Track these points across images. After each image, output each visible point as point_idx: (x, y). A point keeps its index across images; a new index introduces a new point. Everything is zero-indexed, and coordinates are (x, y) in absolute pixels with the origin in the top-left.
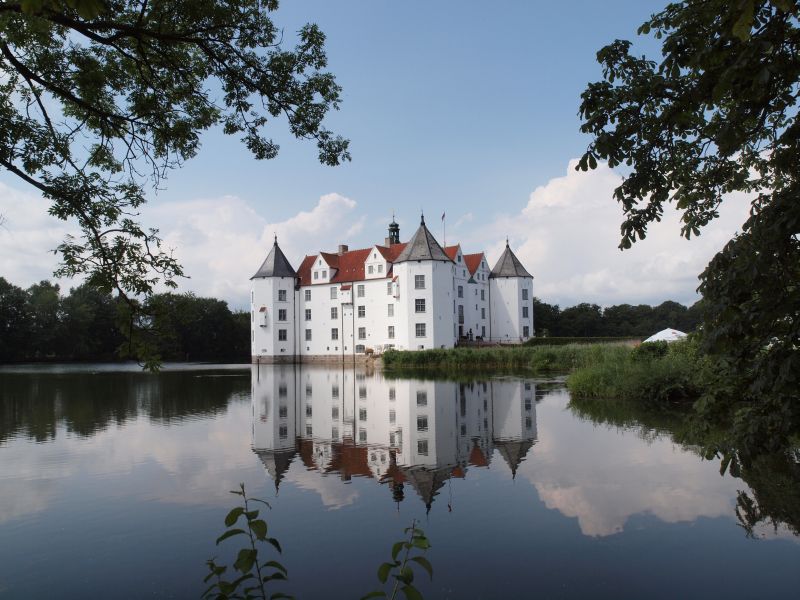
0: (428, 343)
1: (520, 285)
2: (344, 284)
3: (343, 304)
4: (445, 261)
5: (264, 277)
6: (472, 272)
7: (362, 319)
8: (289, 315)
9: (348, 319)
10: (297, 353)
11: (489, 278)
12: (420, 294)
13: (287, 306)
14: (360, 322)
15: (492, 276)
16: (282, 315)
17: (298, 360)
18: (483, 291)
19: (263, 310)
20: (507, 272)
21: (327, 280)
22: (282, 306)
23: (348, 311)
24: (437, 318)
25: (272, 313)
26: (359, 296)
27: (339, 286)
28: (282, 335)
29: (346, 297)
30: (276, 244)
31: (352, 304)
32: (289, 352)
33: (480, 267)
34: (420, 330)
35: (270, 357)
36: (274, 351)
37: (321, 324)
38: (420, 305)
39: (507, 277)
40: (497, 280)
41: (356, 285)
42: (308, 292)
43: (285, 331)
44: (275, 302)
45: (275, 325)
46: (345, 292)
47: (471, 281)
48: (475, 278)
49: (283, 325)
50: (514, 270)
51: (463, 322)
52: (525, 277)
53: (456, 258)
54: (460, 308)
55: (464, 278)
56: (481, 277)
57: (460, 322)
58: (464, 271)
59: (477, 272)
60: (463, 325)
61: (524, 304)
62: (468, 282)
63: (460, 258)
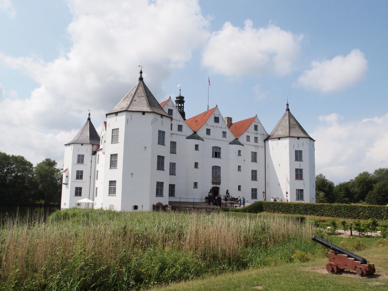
0: (116, 203)
1: (291, 146)
4: (144, 113)
6: (237, 134)
8: (86, 176)
11: (265, 141)
12: (114, 149)
13: (84, 168)
15: (268, 138)
16: (79, 175)
18: (255, 153)
19: (66, 170)
20: (280, 133)
22: (80, 167)
24: (128, 174)
25: (72, 174)
28: (78, 192)
30: (89, 119)
32: (84, 206)
33: (252, 128)
34: (112, 188)
36: (70, 204)
38: (113, 161)
39: (279, 139)
40: (270, 141)
42: (98, 156)
43: (81, 189)
44: (73, 164)
45: (73, 183)
47: (236, 142)
48: (242, 139)
49: (79, 184)
50: (288, 131)
51: (219, 183)
52: (298, 138)
53: (212, 119)
54: (216, 170)
55: (224, 139)
56: (252, 139)
57: (213, 183)
58: (224, 133)
59: (246, 134)
60: (220, 186)
61: (297, 165)
62: (231, 143)
63: (217, 120)
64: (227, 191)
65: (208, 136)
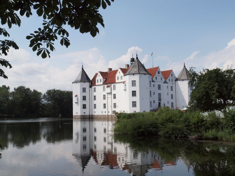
0: (137, 110)
1: (189, 83)
2: (108, 85)
3: (107, 93)
4: (145, 74)
5: (77, 82)
6: (166, 78)
7: (115, 100)
8: (87, 98)
9: (109, 99)
10: (91, 114)
11: (175, 81)
12: (134, 89)
13: (86, 94)
14: (114, 101)
15: (177, 80)
16: (84, 98)
17: (91, 117)
18: (172, 87)
19: (76, 96)
20: (183, 78)
21: (102, 83)
22: (84, 94)
23: (109, 96)
24: (141, 99)
25: (80, 98)
26: (114, 90)
27: (106, 86)
28: (84, 107)
29: (108, 90)
30: (83, 68)
31: (111, 93)
32: (87, 114)
33: (171, 75)
34: (134, 104)
35: (79, 115)
36: (81, 113)
37: (100, 102)
38: (134, 93)
39: (183, 80)
40: (179, 81)
41: (112, 85)
42: (95, 88)
43: (85, 105)
44: (81, 93)
45: (81, 102)
46: (108, 88)
47: (165, 82)
48: (168, 81)
49: (84, 102)
50: (186, 77)
51: (161, 101)
53: (157, 73)
54: (160, 94)
55: (161, 81)
56: (171, 80)
57: (159, 101)
58: (161, 78)
59: (169, 78)
62: (164, 83)
63: (159, 73)
64: (164, 104)
65: (156, 80)
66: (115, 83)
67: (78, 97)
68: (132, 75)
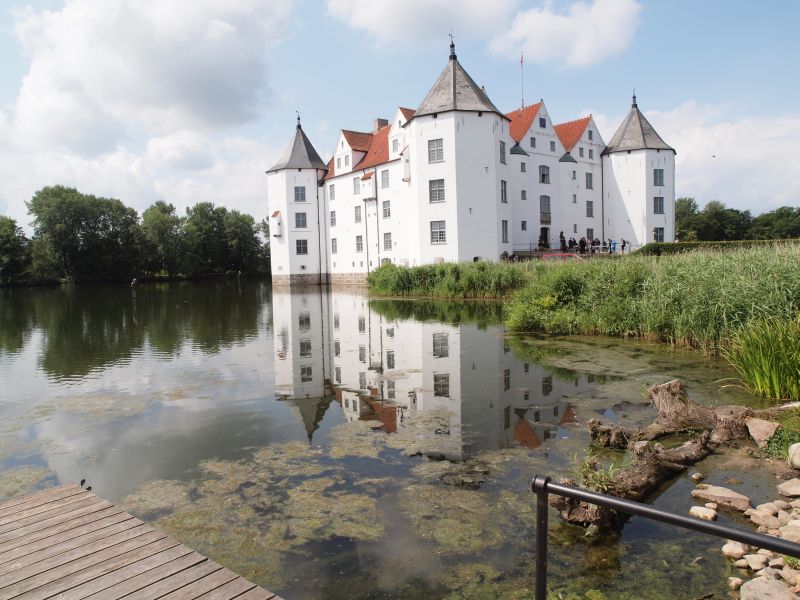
0: (449, 253)
1: (649, 162)
2: (367, 172)
3: (365, 200)
4: (480, 113)
5: (276, 171)
6: (568, 146)
7: (387, 220)
8: (311, 220)
9: (372, 220)
10: (324, 271)
11: (602, 155)
12: (436, 171)
13: (308, 208)
14: (386, 226)
15: (606, 152)
16: (301, 220)
17: (324, 281)
18: (589, 176)
19: (276, 214)
20: (629, 143)
21: (350, 168)
22: (301, 208)
23: (371, 208)
24: (466, 210)
25: (288, 220)
26: (383, 187)
27: (361, 175)
28: (302, 247)
29: (367, 190)
30: (299, 127)
31: (376, 199)
32: (312, 269)
33: (586, 135)
34: (438, 233)
35: (286, 276)
36: (291, 269)
37: (344, 231)
38: (436, 190)
39: (629, 152)
40: (613, 156)
41: (380, 170)
42: (332, 186)
43: (305, 242)
44: (289, 204)
45: (292, 234)
46: (366, 182)
47: (567, 158)
48: (575, 153)
49: (302, 234)
50: (641, 139)
51: (549, 222)
52: (658, 150)
53: (536, 122)
54: (545, 201)
55: (552, 153)
56: (586, 153)
57: (542, 222)
58: (553, 143)
59: (579, 145)
60: (549, 226)
61: (657, 192)
62: (561, 160)
63: (543, 123)
64: (562, 233)
65: (533, 150)
66: (386, 162)
67: (281, 218)
68: (430, 118)
